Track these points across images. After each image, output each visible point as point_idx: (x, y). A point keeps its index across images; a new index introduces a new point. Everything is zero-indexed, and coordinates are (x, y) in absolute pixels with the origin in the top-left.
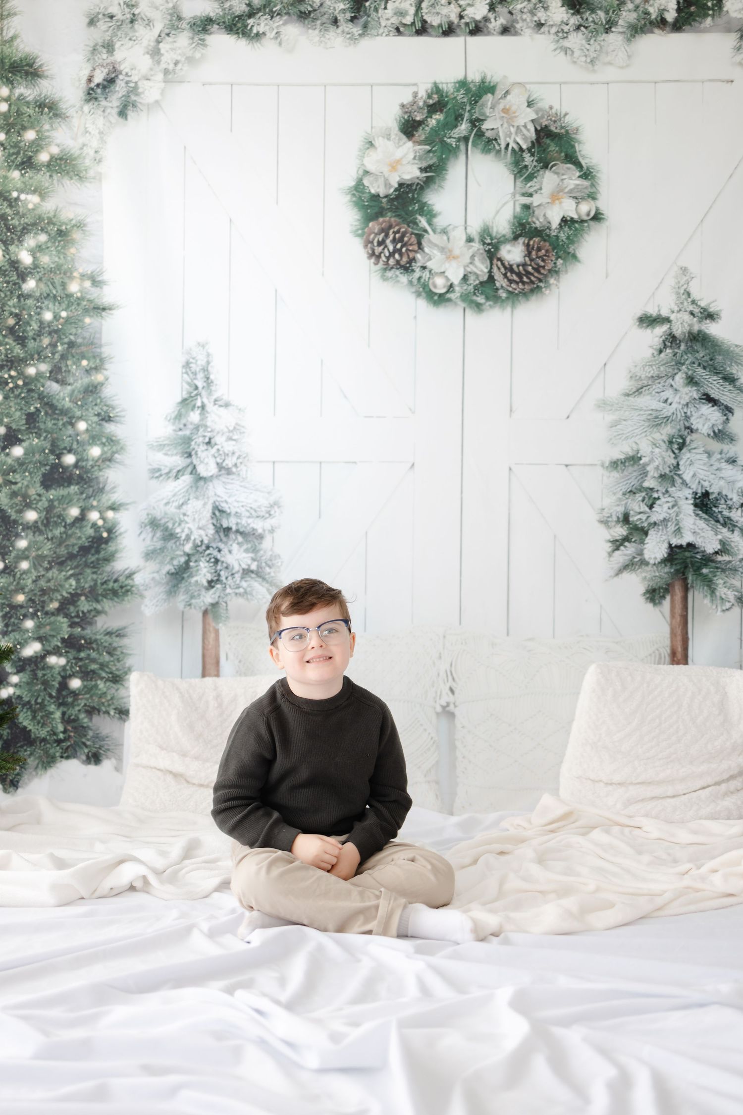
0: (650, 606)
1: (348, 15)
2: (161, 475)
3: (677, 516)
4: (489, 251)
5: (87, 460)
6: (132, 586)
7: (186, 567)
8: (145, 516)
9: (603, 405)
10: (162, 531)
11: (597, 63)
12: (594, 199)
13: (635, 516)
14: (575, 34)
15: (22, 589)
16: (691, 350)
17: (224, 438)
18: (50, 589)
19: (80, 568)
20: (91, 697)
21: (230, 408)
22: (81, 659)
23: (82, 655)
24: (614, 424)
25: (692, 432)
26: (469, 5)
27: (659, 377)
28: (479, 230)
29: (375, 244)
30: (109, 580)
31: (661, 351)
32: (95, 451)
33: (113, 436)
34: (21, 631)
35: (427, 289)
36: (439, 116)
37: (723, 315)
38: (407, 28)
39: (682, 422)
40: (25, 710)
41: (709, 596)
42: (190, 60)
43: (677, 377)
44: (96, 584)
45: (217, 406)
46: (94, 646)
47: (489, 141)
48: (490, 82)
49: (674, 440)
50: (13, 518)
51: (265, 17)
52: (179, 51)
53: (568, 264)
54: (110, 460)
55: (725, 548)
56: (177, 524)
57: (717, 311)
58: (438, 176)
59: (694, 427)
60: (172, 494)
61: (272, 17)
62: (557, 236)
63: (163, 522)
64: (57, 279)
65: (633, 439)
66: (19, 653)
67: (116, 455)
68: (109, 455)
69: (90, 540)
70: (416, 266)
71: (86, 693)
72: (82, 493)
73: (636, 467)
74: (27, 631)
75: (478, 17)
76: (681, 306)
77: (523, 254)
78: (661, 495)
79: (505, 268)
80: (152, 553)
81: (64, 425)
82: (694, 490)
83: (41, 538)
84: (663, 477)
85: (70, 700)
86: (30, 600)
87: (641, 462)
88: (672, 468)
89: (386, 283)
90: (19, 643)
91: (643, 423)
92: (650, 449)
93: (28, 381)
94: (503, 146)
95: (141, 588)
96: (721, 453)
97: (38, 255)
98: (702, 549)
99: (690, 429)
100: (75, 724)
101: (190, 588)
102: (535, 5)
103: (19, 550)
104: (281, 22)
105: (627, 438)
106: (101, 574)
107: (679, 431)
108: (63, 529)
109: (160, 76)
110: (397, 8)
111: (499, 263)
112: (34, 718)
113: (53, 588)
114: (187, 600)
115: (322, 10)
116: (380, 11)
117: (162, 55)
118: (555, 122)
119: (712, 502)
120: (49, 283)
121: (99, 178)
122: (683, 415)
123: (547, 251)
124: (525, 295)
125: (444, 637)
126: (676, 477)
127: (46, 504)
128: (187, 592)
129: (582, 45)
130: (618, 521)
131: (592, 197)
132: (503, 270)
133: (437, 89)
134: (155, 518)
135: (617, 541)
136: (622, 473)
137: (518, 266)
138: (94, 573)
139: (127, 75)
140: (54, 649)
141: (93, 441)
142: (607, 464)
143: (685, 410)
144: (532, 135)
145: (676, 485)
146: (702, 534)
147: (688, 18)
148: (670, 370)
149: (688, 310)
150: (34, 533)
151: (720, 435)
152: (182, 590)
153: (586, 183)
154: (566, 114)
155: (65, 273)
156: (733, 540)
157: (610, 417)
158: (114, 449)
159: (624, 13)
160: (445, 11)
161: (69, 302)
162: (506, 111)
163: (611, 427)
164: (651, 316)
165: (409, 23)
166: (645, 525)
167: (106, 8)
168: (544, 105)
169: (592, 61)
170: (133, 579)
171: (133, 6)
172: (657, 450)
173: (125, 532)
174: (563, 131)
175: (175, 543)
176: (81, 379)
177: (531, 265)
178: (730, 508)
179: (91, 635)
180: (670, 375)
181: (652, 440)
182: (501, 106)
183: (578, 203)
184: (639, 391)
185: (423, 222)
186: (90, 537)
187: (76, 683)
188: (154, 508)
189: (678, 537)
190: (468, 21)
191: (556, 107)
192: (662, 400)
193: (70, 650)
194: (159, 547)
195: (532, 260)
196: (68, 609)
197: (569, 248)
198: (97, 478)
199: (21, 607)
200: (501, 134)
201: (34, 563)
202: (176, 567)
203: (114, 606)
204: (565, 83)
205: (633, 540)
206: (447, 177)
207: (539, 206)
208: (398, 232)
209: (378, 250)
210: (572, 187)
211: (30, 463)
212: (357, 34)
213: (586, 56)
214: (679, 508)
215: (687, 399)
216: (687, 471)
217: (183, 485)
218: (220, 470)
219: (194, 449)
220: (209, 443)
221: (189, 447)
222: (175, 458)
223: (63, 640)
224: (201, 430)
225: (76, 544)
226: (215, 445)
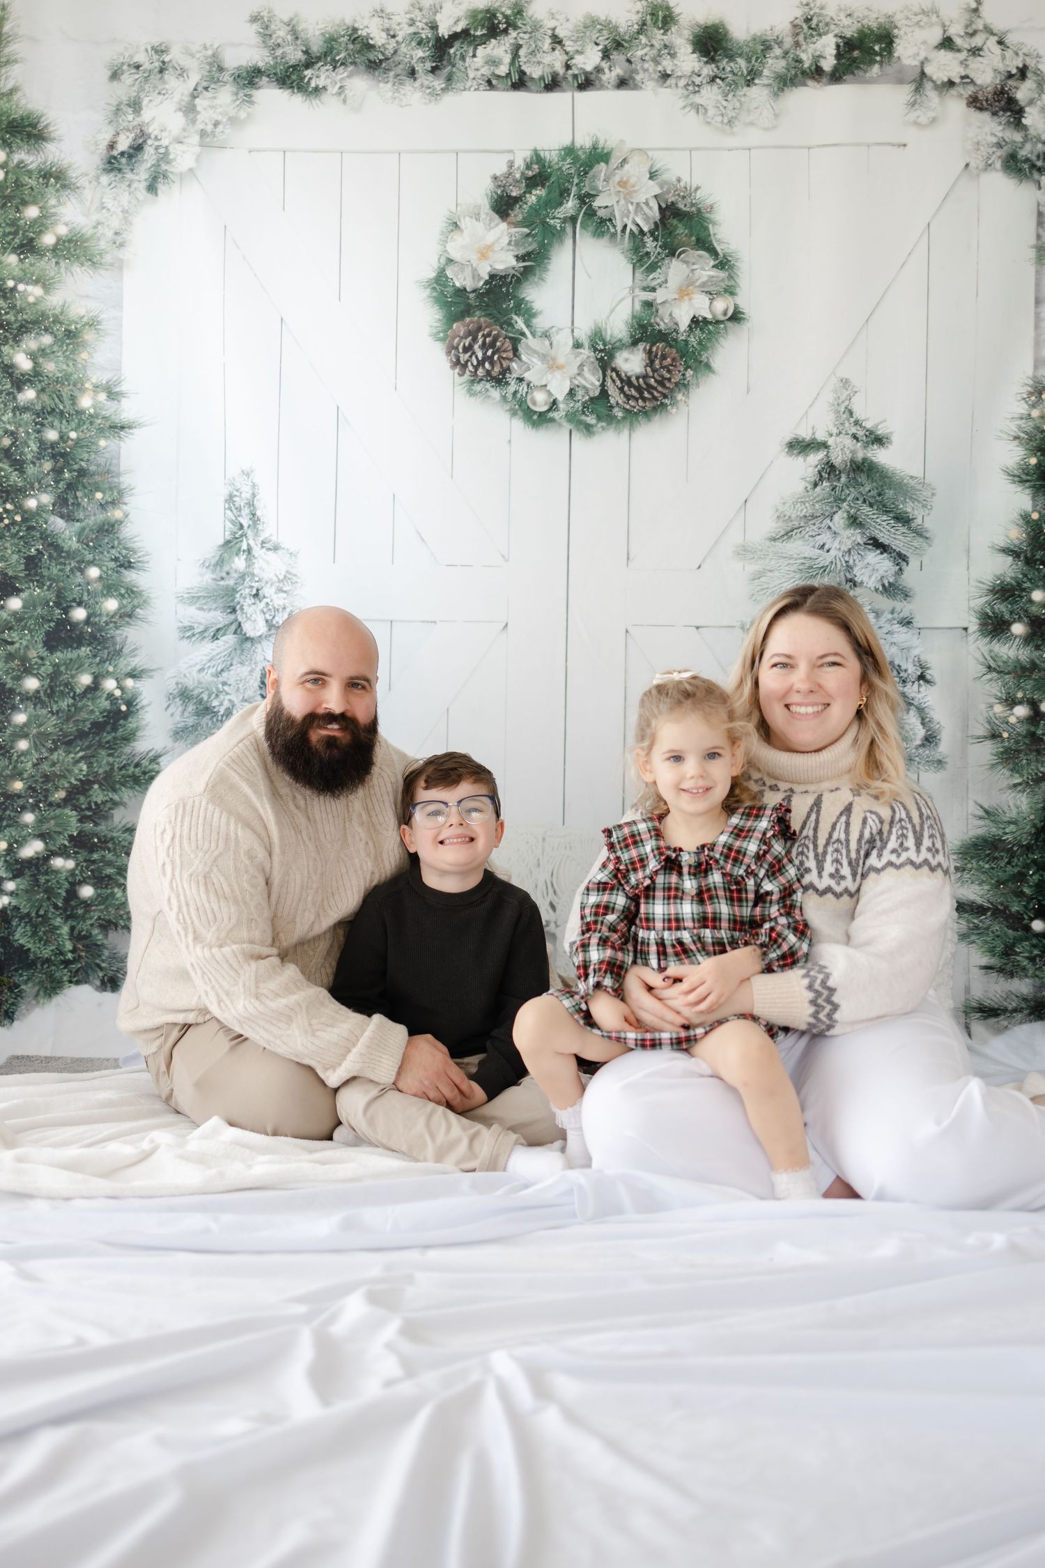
1: (429, 65)
2: (194, 635)
4: (601, 360)
5: (100, 615)
8: (174, 685)
9: (744, 552)
10: (195, 704)
11: (736, 123)
12: (732, 294)
14: (709, 87)
15: (20, 774)
16: (856, 484)
17: (273, 590)
18: (55, 774)
19: (93, 749)
20: (107, 908)
21: (280, 552)
22: (94, 862)
23: (95, 856)
24: (758, 576)
25: (855, 585)
26: (577, 52)
27: (813, 517)
28: (589, 333)
29: (461, 350)
30: (129, 765)
31: (816, 485)
32: (111, 605)
33: (134, 586)
34: (18, 826)
35: (524, 407)
36: (539, 192)
37: (894, 438)
38: (501, 80)
39: (842, 573)
40: (23, 924)
42: (233, 121)
43: (836, 517)
44: (112, 769)
45: (264, 550)
46: (110, 845)
47: (601, 222)
48: (603, 148)
50: (8, 686)
51: (327, 67)
52: (220, 110)
53: (699, 376)
54: (130, 616)
56: (213, 696)
57: (887, 434)
58: (539, 265)
59: (858, 579)
60: (209, 658)
61: (335, 68)
62: (686, 341)
63: (196, 692)
64: (65, 392)
66: (15, 853)
67: (138, 610)
68: (128, 609)
69: (105, 714)
70: (512, 378)
71: (100, 904)
72: (95, 656)
74: (27, 826)
75: (589, 68)
76: (841, 428)
77: (644, 364)
79: (621, 380)
80: (182, 731)
81: (72, 570)
83: (44, 711)
85: (80, 912)
86: (30, 788)
89: (473, 399)
90: (16, 842)
91: (794, 573)
93: (28, 516)
94: (619, 228)
96: (892, 613)
97: (41, 360)
99: (854, 583)
100: (87, 942)
102: (659, 51)
103: (15, 726)
104: (346, 74)
106: (118, 757)
108: (71, 701)
109: (195, 139)
110: (488, 55)
111: (614, 375)
112: (34, 934)
113: (58, 773)
115: (396, 58)
116: (467, 60)
117: (198, 113)
118: (684, 197)
120: (55, 396)
121: (119, 266)
122: (844, 565)
123: (673, 360)
124: (646, 414)
125: (544, 839)
127: (50, 670)
129: (718, 101)
131: (730, 291)
132: (618, 383)
133: (537, 158)
134: (186, 688)
137: (637, 378)
138: (109, 755)
139: (156, 138)
140: (60, 849)
141: (108, 592)
143: (847, 559)
144: (656, 214)
147: (850, 65)
148: (828, 508)
149: (850, 433)
150: (35, 705)
151: (891, 589)
153: (722, 274)
154: (697, 189)
155: (75, 385)
157: (753, 567)
158: (135, 602)
159: (770, 61)
160: (547, 59)
161: (80, 420)
162: (622, 184)
163: (754, 580)
164: (803, 441)
165: (504, 75)
167: (131, 57)
168: (670, 176)
169: (729, 122)
171: (162, 51)
173: (149, 705)
174: (694, 209)
175: (211, 719)
176: (95, 515)
177: (653, 377)
178: (904, 681)
179: (107, 832)
180: (827, 514)
182: (617, 178)
183: (712, 300)
184: (788, 535)
185: (520, 323)
186: (105, 710)
187: (87, 892)
188: (185, 676)
190: (576, 72)
191: (686, 179)
192: (817, 545)
193: (80, 851)
194: (190, 724)
195: (654, 371)
196: (78, 800)
197: (701, 355)
198: (113, 637)
199: (19, 796)
200: (617, 213)
201: (35, 742)
203: (135, 796)
204: (697, 149)
206: (550, 267)
207: (664, 303)
208: (489, 335)
209: (464, 357)
210: (705, 279)
211: (30, 618)
212: (438, 88)
213: (722, 115)
215: (849, 544)
217: (223, 648)
218: (270, 630)
219: (239, 603)
220: (256, 595)
221: (233, 600)
222: (212, 614)
223: (71, 838)
224: (248, 579)
225: (88, 720)
226: (264, 597)
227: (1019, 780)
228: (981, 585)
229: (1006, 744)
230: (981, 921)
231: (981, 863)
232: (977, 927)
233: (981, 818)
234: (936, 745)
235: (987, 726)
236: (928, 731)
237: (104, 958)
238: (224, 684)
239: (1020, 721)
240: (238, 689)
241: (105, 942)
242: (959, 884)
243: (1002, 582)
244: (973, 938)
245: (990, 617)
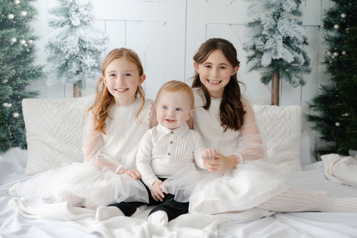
0: (263, 84)
2: (54, 25)
3: (276, 46)
5: (20, 17)
6: (41, 73)
7: (66, 65)
8: (47, 43)
10: (55, 49)
13: (258, 46)
17: (83, 9)
18: (4, 74)
19: (17, 65)
22: (19, 105)
23: (19, 103)
24: (250, 7)
30: (31, 71)
32: (24, 13)
33: (32, 7)
39: (279, 7)
41: (288, 82)
44: (25, 72)
49: (275, 14)
54: (31, 18)
55: (296, 61)
56: (61, 47)
59: (284, 9)
60: (60, 33)
63: (55, 45)
65: (258, 14)
67: (34, 16)
68: (30, 15)
69: (22, 52)
71: (21, 119)
72: (17, 32)
73: (259, 26)
78: (269, 37)
80: (51, 59)
81: (8, 1)
82: (283, 36)
84: (270, 30)
85: (14, 122)
87: (261, 23)
88: (274, 26)
91: (262, 7)
92: (265, 18)
95: (46, 74)
96: (295, 20)
98: (286, 61)
99: (282, 10)
100: (16, 132)
101: (68, 74)
105: (255, 13)
106: (27, 68)
107: (278, 10)
108: (9, 48)
113: (5, 73)
114: (67, 79)
119: (291, 41)
122: (280, 3)
126: (276, 30)
127: (1, 36)
128: (66, 76)
130: (251, 49)
134: (52, 44)
135: (250, 57)
136: (253, 27)
138: (24, 67)
140: (6, 100)
141: (23, 9)
142: (247, 24)
143: (280, 1)
145: (276, 34)
146: (286, 55)
151: (296, 12)
152: (64, 75)
156: (300, 57)
157: (249, 4)
158: (33, 13)
163: (249, 8)
166: (262, 50)
170: (42, 70)
172: (268, 19)
173: (39, 49)
175: (61, 54)
178: (299, 44)
179: (23, 94)
181: (266, 14)
186: (22, 51)
187: (16, 115)
188: (51, 39)
189: (276, 55)
193: (13, 101)
194: (54, 56)
196: (12, 83)
198: (24, 25)
202: (62, 65)
203: (33, 82)
205: (257, 57)
214: (276, 43)
216: (280, 28)
217: (65, 30)
218: (82, 23)
219: (70, 14)
220: (77, 11)
221: (68, 13)
222: (61, 17)
223: (10, 96)
224: (73, 5)
225: (15, 54)
226: (80, 12)
227: (334, 77)
228: (325, 12)
229: (331, 65)
230: (321, 123)
231: (321, 104)
232: (319, 125)
233: (321, 89)
234: (308, 65)
235: (325, 59)
236: (305, 60)
237: (23, 138)
238: (66, 42)
239: (336, 57)
240: (70, 44)
241: (23, 132)
242: (314, 111)
243: (332, 11)
244: (318, 128)
245: (328, 23)
